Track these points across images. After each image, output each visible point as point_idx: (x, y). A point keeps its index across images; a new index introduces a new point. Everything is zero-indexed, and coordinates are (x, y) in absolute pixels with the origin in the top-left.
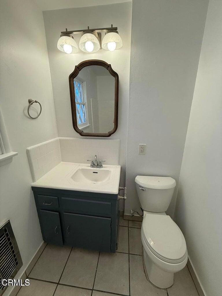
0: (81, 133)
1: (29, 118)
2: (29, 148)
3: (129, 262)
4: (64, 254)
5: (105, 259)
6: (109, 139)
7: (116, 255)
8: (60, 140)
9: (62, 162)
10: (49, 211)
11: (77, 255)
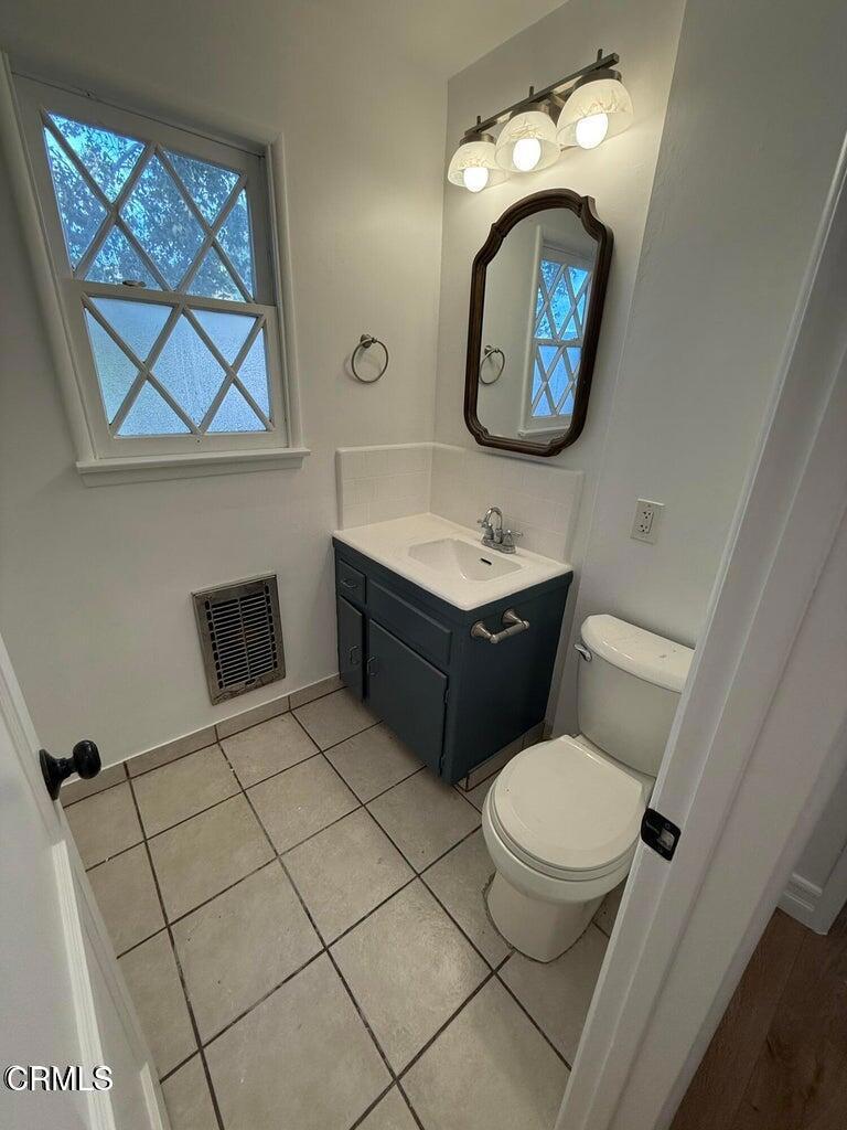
0: (481, 437)
1: (351, 377)
2: (342, 450)
3: (474, 832)
4: (359, 720)
5: (425, 786)
6: (547, 464)
7: (455, 798)
8: (435, 450)
9: (429, 514)
10: (354, 606)
11: (380, 738)
